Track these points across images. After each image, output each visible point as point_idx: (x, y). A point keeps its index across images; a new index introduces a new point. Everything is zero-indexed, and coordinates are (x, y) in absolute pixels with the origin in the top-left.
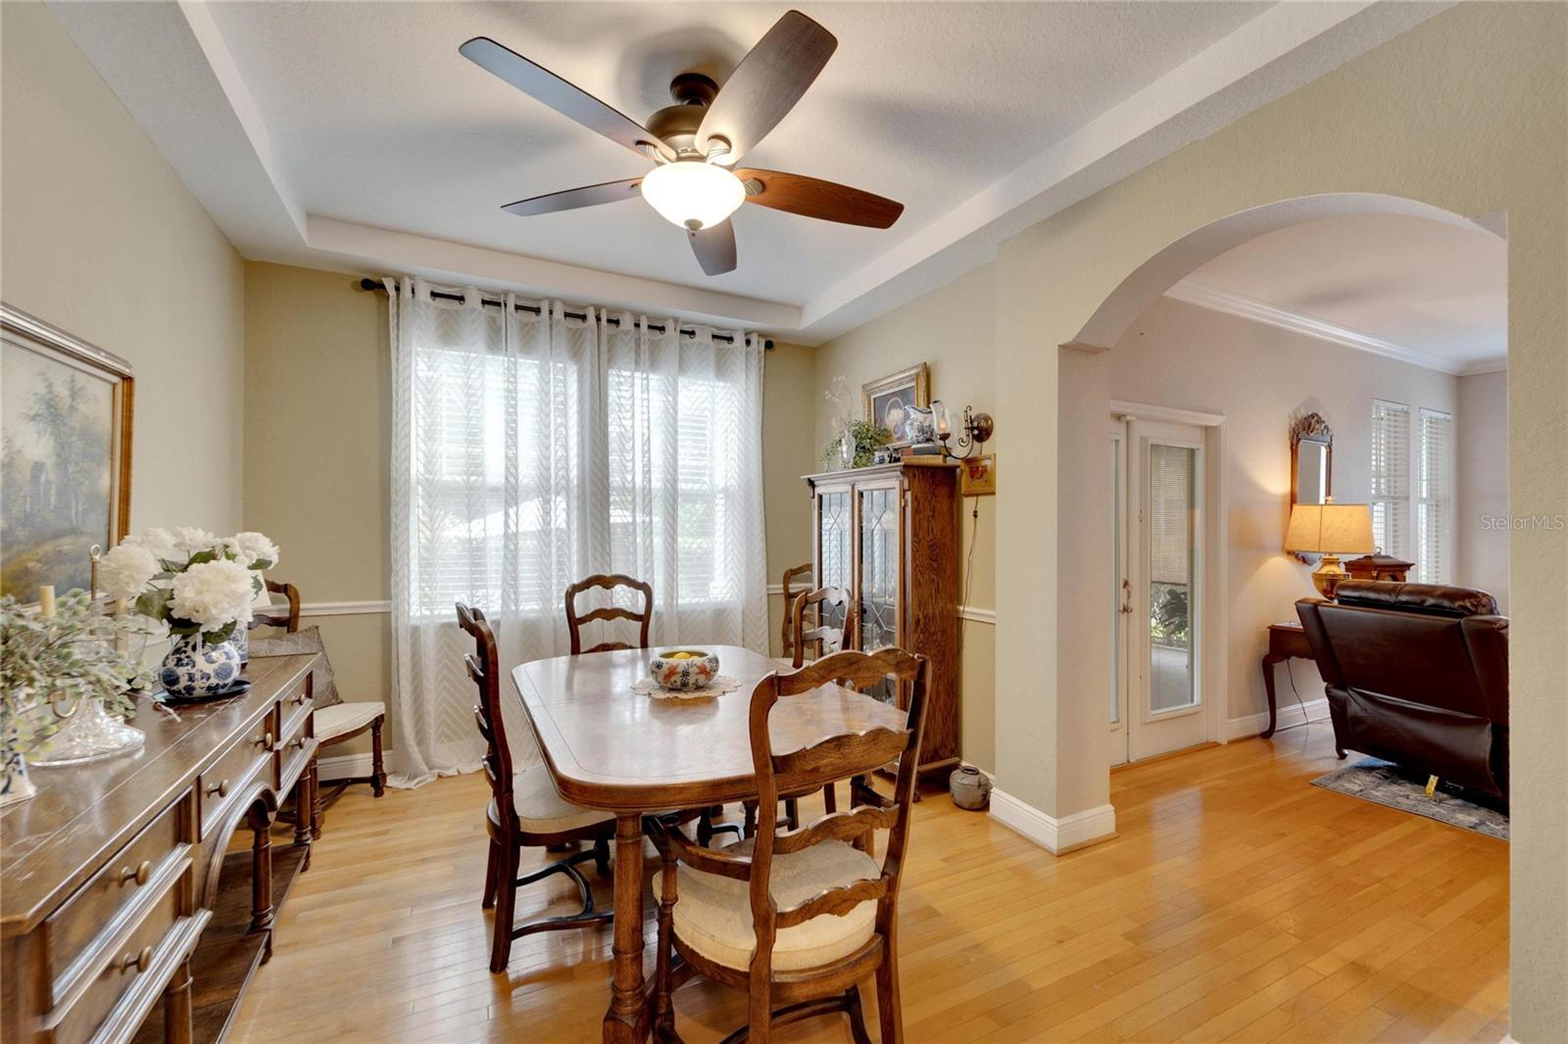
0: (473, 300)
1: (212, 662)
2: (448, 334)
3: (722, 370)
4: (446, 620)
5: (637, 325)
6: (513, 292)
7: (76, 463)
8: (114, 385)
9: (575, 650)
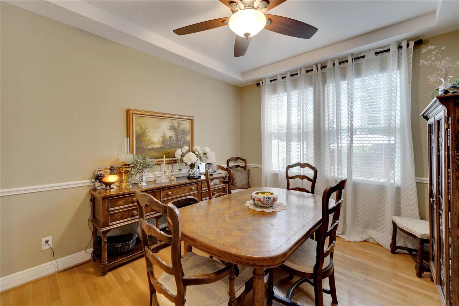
0: (279, 79)
1: (192, 172)
2: (274, 91)
3: (383, 67)
4: (275, 172)
5: (334, 64)
6: (289, 71)
7: (180, 136)
8: (190, 121)
9: (288, 188)
